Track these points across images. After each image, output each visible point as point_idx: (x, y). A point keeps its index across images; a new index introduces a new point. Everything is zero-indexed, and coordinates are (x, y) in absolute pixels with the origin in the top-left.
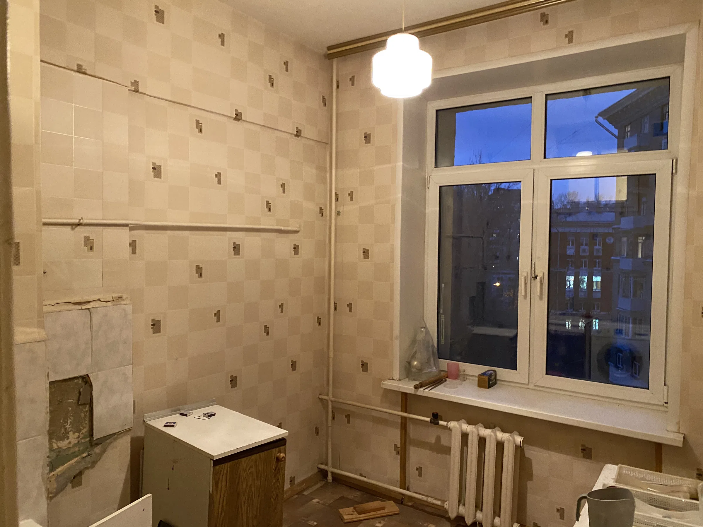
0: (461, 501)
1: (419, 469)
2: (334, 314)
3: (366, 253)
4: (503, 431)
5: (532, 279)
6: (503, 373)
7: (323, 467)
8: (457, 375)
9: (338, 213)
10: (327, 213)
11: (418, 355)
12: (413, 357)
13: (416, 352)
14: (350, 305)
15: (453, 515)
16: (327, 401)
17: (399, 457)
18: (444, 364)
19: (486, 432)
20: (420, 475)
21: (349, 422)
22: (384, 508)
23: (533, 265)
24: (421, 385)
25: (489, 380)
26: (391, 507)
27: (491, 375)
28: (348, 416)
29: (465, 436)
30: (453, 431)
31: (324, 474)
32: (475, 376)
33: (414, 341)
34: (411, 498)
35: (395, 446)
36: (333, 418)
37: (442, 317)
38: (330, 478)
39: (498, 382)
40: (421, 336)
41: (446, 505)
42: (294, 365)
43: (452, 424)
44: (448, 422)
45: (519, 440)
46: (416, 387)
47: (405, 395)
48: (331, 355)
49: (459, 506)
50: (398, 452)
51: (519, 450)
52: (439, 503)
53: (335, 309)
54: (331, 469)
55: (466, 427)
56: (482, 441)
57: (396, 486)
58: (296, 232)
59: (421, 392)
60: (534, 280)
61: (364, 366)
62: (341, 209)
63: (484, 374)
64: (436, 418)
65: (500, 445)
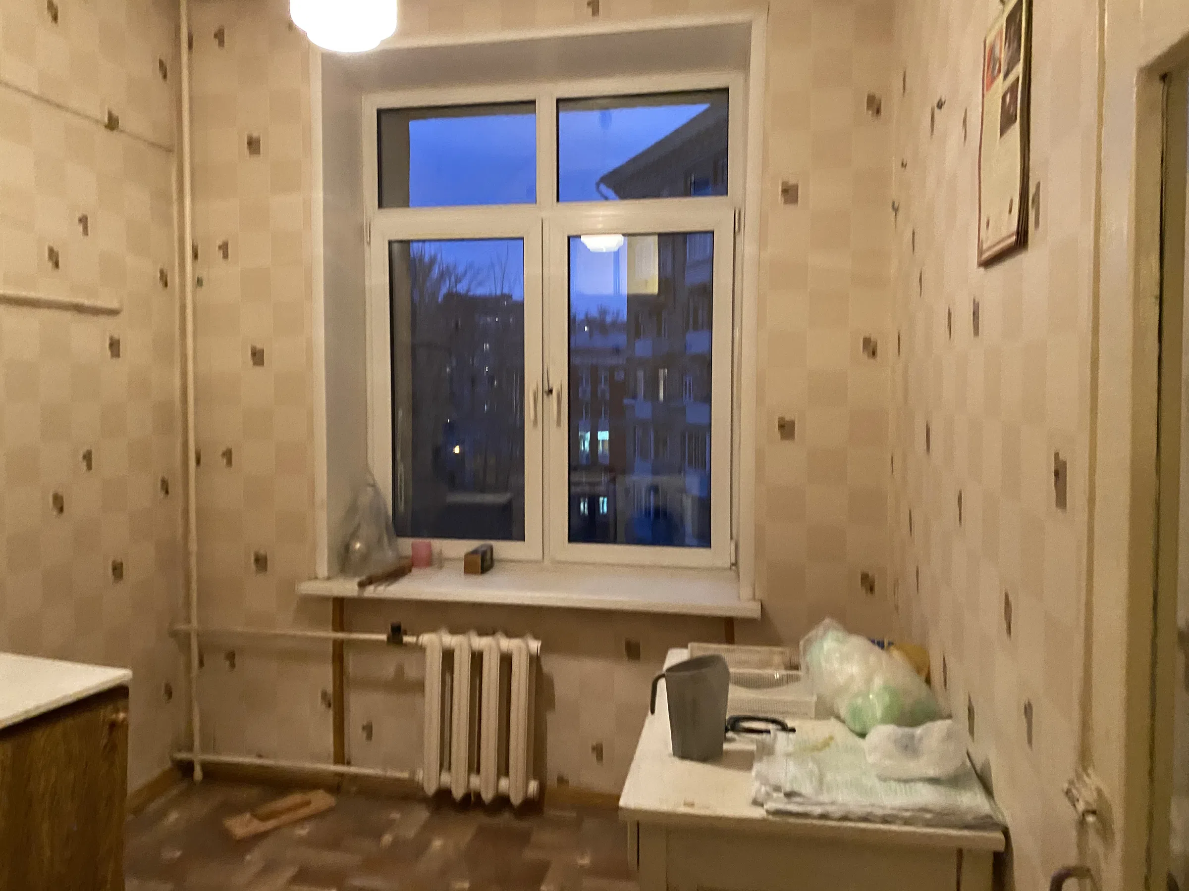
0: (445, 763)
1: (368, 729)
2: (196, 472)
3: (258, 356)
4: (509, 635)
5: (545, 396)
6: (503, 549)
7: (183, 756)
8: (430, 561)
9: (199, 282)
10: (175, 279)
11: (364, 531)
12: (354, 536)
13: (359, 525)
14: (228, 455)
15: (431, 789)
16: (188, 635)
17: (331, 712)
18: (406, 545)
19: (481, 643)
20: (369, 736)
21: (233, 665)
22: (308, 803)
23: (545, 374)
24: (370, 581)
25: (483, 560)
26: (321, 800)
27: (484, 554)
28: (231, 657)
29: (448, 656)
30: (428, 652)
31: (186, 768)
32: (459, 559)
33: (352, 509)
34: (355, 777)
35: (324, 695)
36: (201, 663)
37: (401, 468)
38: (198, 774)
39: (496, 564)
40: (365, 499)
41: (420, 775)
42: (118, 570)
43: (426, 639)
44: (418, 637)
45: (535, 645)
46: (362, 585)
47: (340, 603)
48: (193, 547)
49: (440, 771)
50: (330, 706)
51: (535, 661)
52: (405, 775)
53: (198, 461)
54: (198, 757)
55: (449, 640)
56: (477, 658)
57: (327, 763)
58: (113, 312)
59: (371, 592)
60: (548, 395)
61: (261, 562)
62: (204, 275)
63: (475, 552)
64: (396, 633)
65: (506, 660)
